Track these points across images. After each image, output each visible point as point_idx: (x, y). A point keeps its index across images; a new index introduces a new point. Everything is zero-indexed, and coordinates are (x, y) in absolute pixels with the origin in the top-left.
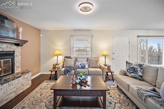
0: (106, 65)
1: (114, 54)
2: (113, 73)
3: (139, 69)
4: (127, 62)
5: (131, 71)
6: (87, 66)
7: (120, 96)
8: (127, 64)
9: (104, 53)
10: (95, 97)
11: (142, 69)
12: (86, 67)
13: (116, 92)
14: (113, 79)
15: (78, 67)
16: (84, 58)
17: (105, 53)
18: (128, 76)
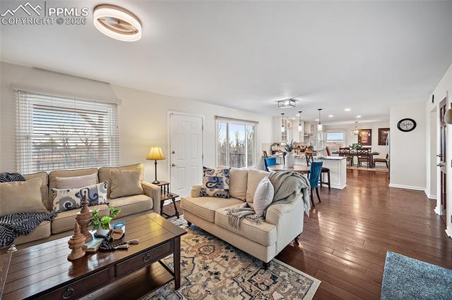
0: (158, 183)
1: (174, 153)
2: (177, 199)
3: (224, 179)
4: (204, 168)
5: (213, 185)
6: (103, 196)
7: (197, 241)
8: (204, 172)
9: (151, 151)
10: (142, 271)
11: (228, 177)
12: (100, 200)
13: (188, 238)
14: (177, 212)
15: (67, 204)
16: (88, 172)
17: (156, 151)
18: (207, 195)
